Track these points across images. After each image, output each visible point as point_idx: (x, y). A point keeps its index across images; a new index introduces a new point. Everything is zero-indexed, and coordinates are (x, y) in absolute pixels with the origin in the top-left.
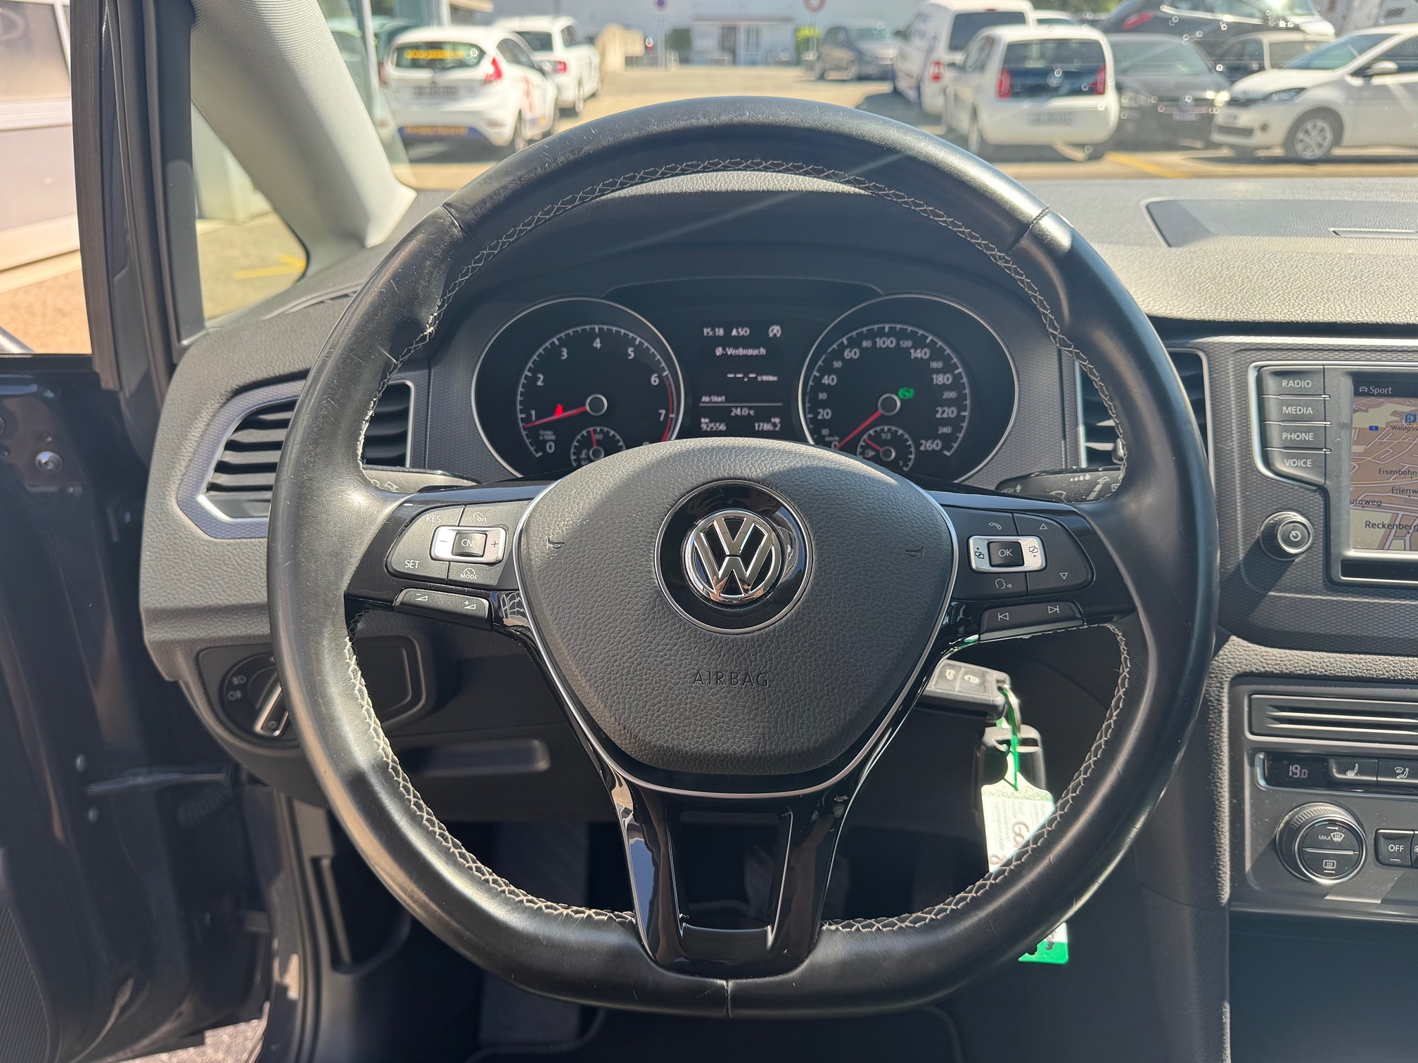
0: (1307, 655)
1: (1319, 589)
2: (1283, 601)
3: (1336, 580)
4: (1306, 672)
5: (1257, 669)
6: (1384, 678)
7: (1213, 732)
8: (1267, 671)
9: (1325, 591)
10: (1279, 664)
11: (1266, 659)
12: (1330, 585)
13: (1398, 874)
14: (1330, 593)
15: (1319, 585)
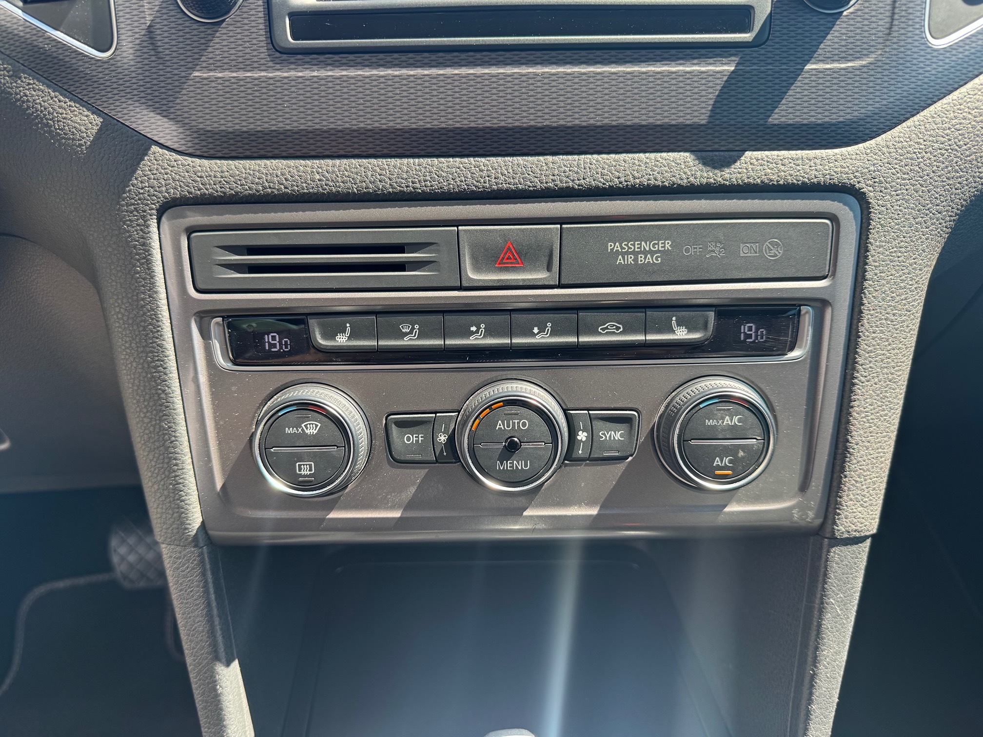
0: (259, 165)
1: (263, 61)
2: (213, 84)
3: (283, 44)
4: (258, 191)
5: (190, 193)
6: (368, 193)
7: (144, 293)
8: (205, 194)
9: (271, 64)
10: (220, 182)
11: (201, 177)
12: (278, 55)
13: (420, 474)
14: (278, 66)
15: (262, 56)
